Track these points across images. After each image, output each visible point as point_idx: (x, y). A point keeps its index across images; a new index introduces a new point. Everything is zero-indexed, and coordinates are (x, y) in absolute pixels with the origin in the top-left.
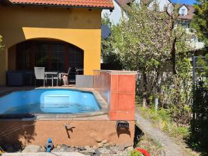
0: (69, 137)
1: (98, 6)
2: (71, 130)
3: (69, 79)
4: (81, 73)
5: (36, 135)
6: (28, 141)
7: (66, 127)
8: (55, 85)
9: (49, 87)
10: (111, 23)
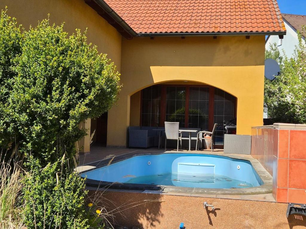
0: (211, 223)
1: (260, 30)
2: (214, 212)
3: (214, 140)
4: (233, 131)
5: (162, 215)
6: (152, 224)
7: (207, 208)
8: (193, 148)
9: (185, 151)
10: (281, 58)
